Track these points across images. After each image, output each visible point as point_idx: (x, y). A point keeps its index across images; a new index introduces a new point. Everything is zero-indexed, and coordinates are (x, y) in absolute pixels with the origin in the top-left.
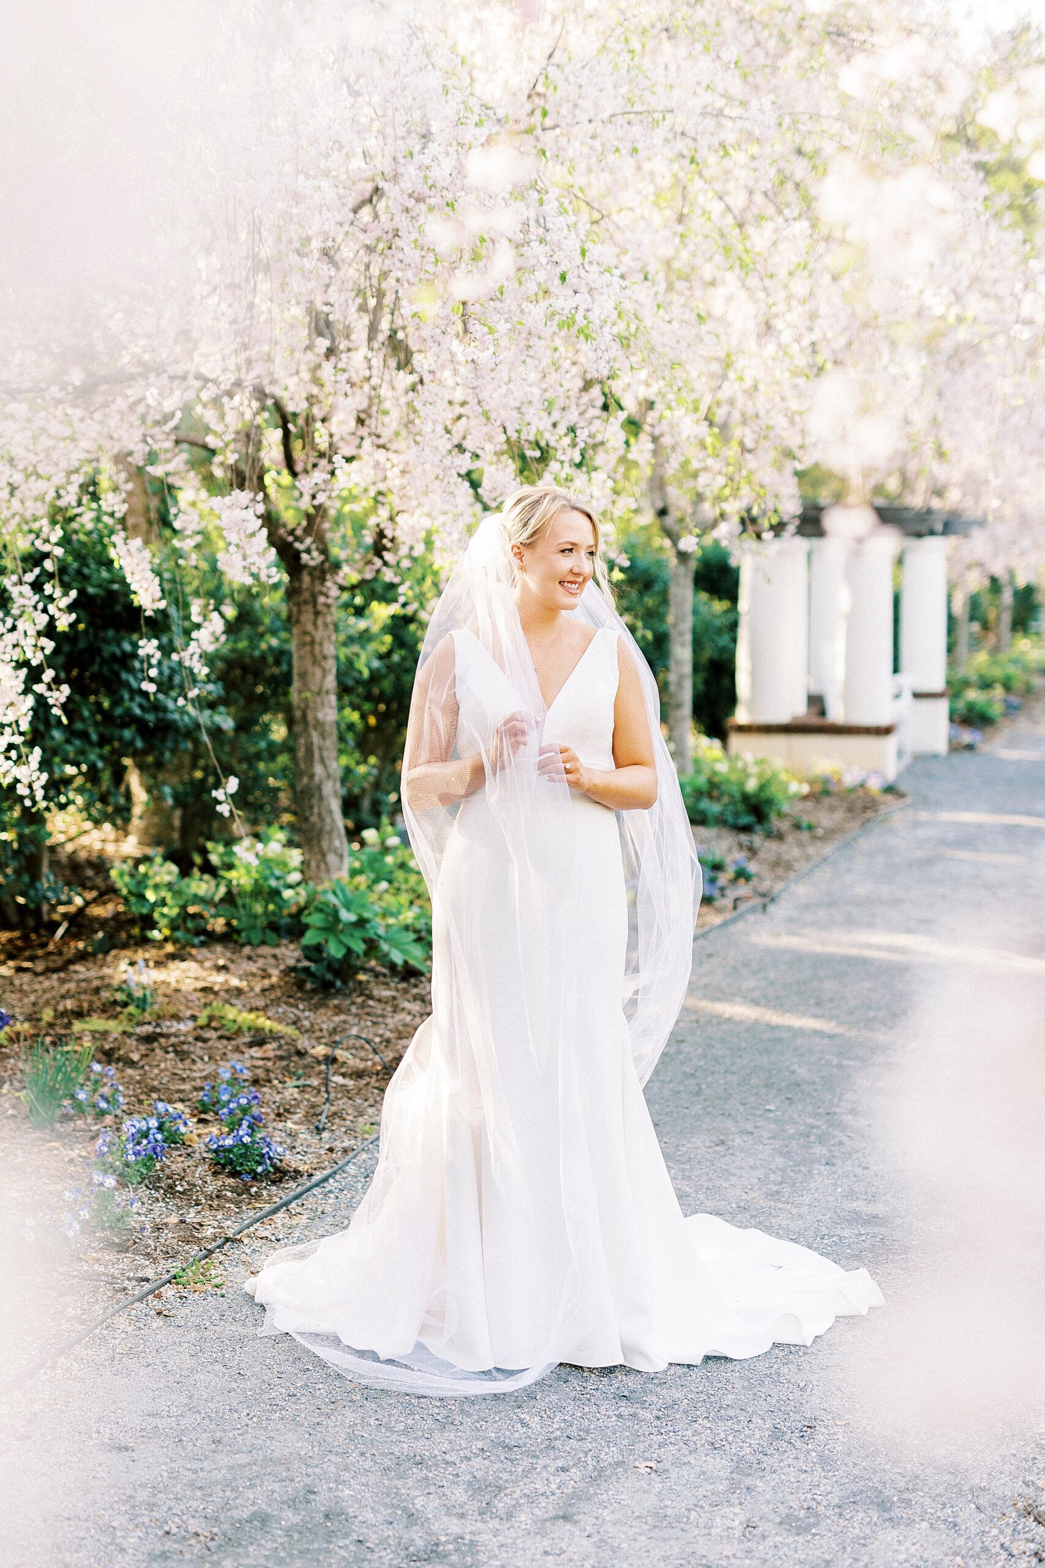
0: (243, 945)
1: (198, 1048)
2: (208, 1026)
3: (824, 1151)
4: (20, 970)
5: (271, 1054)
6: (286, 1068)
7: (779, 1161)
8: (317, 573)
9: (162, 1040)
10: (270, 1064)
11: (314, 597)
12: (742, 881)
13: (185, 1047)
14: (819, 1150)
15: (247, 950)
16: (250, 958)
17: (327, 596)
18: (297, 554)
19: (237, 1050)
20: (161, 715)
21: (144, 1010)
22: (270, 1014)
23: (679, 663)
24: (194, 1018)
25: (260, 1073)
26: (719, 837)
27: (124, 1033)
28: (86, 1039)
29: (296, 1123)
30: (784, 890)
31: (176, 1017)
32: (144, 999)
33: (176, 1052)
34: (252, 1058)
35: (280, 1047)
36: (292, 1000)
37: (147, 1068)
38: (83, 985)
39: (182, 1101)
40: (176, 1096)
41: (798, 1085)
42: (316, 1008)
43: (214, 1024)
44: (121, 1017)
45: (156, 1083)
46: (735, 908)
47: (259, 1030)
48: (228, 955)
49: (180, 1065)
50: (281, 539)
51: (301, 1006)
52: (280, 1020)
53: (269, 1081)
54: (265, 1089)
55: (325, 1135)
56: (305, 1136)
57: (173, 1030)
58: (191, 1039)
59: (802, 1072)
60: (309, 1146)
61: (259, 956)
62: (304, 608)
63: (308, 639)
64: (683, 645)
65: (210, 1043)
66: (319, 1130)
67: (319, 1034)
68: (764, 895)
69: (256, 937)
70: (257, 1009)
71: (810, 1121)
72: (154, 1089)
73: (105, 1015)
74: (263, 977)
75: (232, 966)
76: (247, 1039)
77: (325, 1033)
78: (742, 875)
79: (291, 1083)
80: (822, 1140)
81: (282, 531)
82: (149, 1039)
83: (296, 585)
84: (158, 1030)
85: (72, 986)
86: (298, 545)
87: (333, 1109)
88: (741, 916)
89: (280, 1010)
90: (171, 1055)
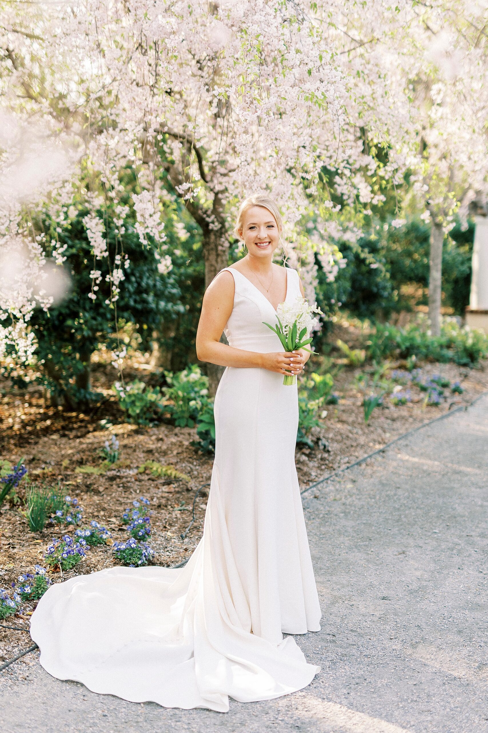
0: (176, 427)
1: (136, 486)
2: (144, 472)
3: (460, 560)
4: (64, 436)
5: (172, 490)
6: (178, 499)
7: (432, 566)
8: (218, 234)
9: (118, 480)
10: (171, 495)
11: (216, 246)
12: (457, 393)
13: (129, 484)
14: (457, 559)
15: (177, 430)
16: (176, 435)
17: (222, 246)
18: (207, 224)
19: (157, 487)
20: (145, 305)
21: (113, 462)
22: (178, 467)
23: (435, 280)
24: (138, 467)
25: (163, 501)
26: (450, 369)
27: (101, 475)
28: (79, 477)
29: (173, 533)
30: (478, 399)
31: (128, 467)
32: (114, 457)
33: (124, 487)
34: (163, 492)
35: (179, 486)
36: (191, 460)
37: (105, 496)
38: (90, 446)
39: (116, 517)
40: (114, 514)
41: (455, 517)
42: (203, 464)
43: (147, 472)
44: (101, 465)
45: (106, 505)
46: (450, 409)
47: (169, 476)
48: (166, 432)
49: (123, 495)
50: (199, 215)
51: (195, 463)
52: (182, 471)
53: (166, 506)
54: (162, 511)
55: (186, 540)
56: (176, 541)
57: (126, 474)
58: (133, 480)
59: (460, 509)
60: (175, 547)
61: (181, 434)
62: (211, 252)
63: (213, 268)
64: (437, 271)
65: (143, 482)
66: (182, 538)
67: (201, 479)
68: (467, 402)
69: (183, 422)
70: (172, 464)
71: (456, 540)
72: (104, 509)
73: (94, 464)
74: (180, 446)
75: (165, 439)
76: (162, 481)
77: (204, 479)
78: (457, 390)
79: (177, 508)
80: (459, 552)
81: (200, 212)
82: (112, 479)
83: (207, 240)
84: (118, 474)
85: (84, 446)
86: (208, 220)
87: (195, 524)
88: (453, 413)
89: (184, 465)
90: (121, 488)
